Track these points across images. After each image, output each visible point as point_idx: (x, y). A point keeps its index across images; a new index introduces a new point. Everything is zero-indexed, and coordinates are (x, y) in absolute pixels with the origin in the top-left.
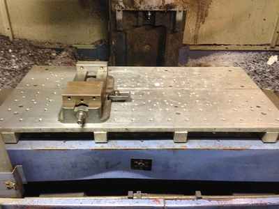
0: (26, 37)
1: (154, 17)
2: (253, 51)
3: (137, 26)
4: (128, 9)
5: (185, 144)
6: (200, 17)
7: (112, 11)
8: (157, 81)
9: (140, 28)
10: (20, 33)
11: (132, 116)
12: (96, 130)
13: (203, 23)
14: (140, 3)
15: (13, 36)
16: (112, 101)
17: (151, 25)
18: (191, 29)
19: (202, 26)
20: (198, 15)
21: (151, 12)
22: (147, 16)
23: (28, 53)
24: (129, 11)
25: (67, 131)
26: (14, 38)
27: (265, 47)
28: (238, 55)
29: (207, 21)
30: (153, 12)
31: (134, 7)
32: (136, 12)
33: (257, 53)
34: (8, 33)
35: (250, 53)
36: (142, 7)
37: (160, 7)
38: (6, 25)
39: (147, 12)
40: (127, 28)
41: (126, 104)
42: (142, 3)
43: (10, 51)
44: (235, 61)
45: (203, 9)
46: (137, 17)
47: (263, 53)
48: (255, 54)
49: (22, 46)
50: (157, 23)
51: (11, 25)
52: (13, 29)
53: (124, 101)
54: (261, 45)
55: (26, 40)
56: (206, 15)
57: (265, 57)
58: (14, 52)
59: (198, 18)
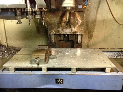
0: (13, 46)
1: (68, 37)
2: (116, 52)
3: (61, 41)
4: (57, 33)
5: (76, 73)
6: (89, 37)
7: (49, 35)
8: (67, 53)
9: (63, 41)
10: (10, 44)
11: (56, 63)
12: (43, 67)
13: (91, 39)
14: (62, 31)
15: (8, 45)
16: (49, 58)
17: (67, 40)
18: (86, 42)
19: (91, 41)
20: (88, 36)
21: (67, 35)
22: (65, 37)
23: (13, 53)
24: (57, 35)
25: (32, 67)
26: (8, 46)
27: (121, 50)
28: (109, 53)
29: (93, 38)
30: (68, 35)
31: (59, 33)
32: (60, 35)
33: (117, 52)
34: (5, 44)
35: (114, 52)
36: (63, 33)
37: (71, 33)
38: (5, 41)
39: (65, 35)
40: (56, 41)
41: (54, 59)
42: (63, 31)
43: (5, 52)
44: (108, 56)
45: (90, 34)
46: (61, 37)
47: (120, 52)
48: (116, 53)
49: (11, 50)
50: (70, 39)
51: (7, 41)
52: (8, 42)
53: (54, 58)
54: (119, 49)
55: (13, 47)
56: (92, 36)
57: (121, 54)
58: (7, 52)
59: (88, 37)
